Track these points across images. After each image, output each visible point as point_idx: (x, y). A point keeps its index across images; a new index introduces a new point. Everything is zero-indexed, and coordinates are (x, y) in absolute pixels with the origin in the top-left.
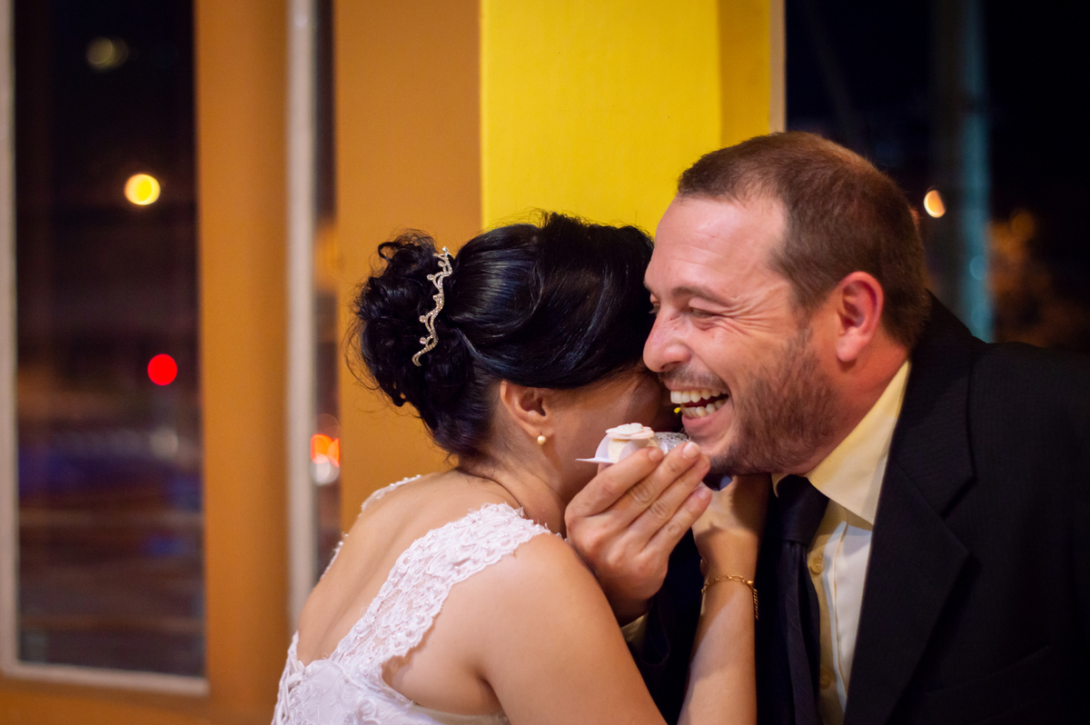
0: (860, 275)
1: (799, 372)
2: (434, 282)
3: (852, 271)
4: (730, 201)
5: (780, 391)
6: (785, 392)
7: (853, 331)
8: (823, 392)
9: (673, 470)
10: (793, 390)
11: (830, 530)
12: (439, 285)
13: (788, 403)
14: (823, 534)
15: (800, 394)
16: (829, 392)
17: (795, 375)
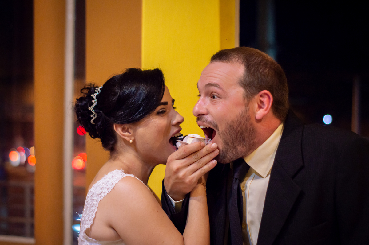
0: (266, 91)
1: (244, 122)
2: (93, 97)
3: (264, 90)
4: (227, 62)
5: (237, 128)
6: (239, 129)
7: (261, 110)
8: (251, 129)
9: (207, 151)
10: (241, 128)
11: (249, 176)
12: (95, 98)
13: (240, 133)
14: (247, 177)
15: (244, 129)
16: (253, 130)
17: (243, 123)
